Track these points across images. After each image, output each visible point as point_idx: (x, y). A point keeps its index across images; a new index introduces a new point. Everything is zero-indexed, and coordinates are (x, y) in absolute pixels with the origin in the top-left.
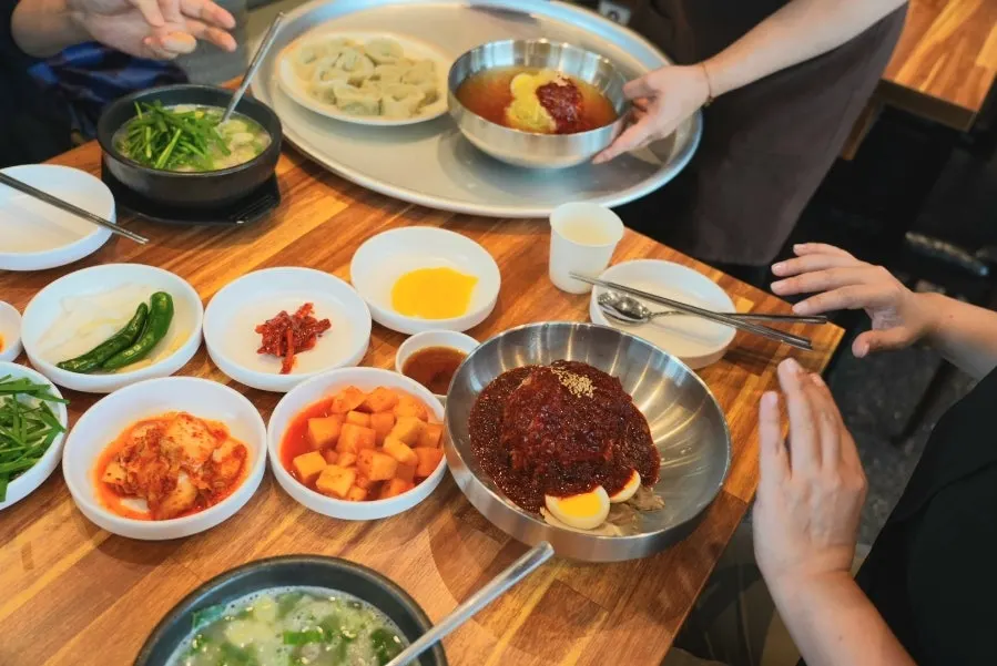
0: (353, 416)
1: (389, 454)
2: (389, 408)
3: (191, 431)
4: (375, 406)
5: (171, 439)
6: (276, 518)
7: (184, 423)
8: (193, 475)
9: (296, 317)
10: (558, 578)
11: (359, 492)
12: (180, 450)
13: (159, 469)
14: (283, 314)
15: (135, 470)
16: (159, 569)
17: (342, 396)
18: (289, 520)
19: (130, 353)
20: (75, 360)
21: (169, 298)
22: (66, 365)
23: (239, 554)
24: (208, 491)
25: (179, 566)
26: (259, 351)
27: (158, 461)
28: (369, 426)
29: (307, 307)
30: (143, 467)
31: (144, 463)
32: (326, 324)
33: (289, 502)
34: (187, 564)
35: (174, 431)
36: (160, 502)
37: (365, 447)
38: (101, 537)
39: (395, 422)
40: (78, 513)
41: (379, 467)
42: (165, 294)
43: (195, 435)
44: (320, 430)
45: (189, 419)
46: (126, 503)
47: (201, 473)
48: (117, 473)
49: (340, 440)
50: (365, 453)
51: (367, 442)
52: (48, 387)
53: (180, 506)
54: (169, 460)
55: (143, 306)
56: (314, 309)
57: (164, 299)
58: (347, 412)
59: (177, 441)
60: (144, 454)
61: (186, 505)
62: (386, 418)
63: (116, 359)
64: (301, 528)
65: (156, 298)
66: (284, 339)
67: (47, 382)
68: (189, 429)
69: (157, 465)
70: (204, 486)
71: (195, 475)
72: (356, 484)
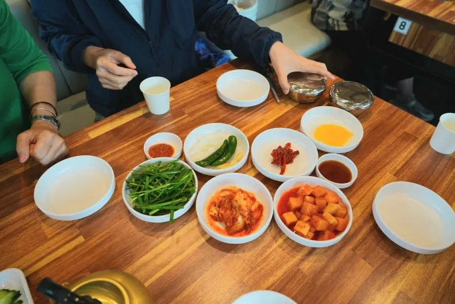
0: (308, 198)
1: (325, 219)
2: (323, 196)
3: (243, 197)
4: (317, 194)
5: (236, 201)
6: (275, 239)
7: (240, 193)
8: (243, 217)
9: (285, 149)
10: (401, 290)
11: (311, 235)
12: (240, 206)
13: (232, 213)
14: (280, 147)
15: (222, 212)
16: (229, 255)
17: (303, 188)
18: (280, 241)
19: (221, 160)
20: (202, 161)
21: (235, 138)
22: (198, 163)
23: (260, 253)
24: (249, 224)
25: (237, 255)
26: (272, 163)
27: (231, 210)
28: (315, 203)
29: (289, 145)
30: (225, 211)
31: (226, 210)
32: (297, 153)
33: (280, 232)
34: (240, 254)
35: (237, 197)
36: (231, 226)
37: (314, 214)
38: (207, 237)
39: (327, 204)
40: (199, 224)
41: (321, 225)
42: (234, 136)
43: (245, 199)
44: (294, 202)
45: (242, 192)
46: (217, 224)
47: (247, 216)
48: (214, 211)
49: (302, 208)
50: (315, 217)
51: (315, 211)
52: (190, 170)
53: (238, 229)
54: (236, 211)
55: (226, 140)
56: (292, 146)
57: (234, 139)
58: (305, 196)
59: (239, 201)
60: (225, 205)
61: (240, 229)
62: (323, 202)
63: (217, 162)
64: (285, 245)
65: (231, 138)
66: (282, 159)
67: (190, 168)
68: (242, 196)
69: (231, 212)
70: (248, 222)
71: (245, 217)
72: (310, 230)
